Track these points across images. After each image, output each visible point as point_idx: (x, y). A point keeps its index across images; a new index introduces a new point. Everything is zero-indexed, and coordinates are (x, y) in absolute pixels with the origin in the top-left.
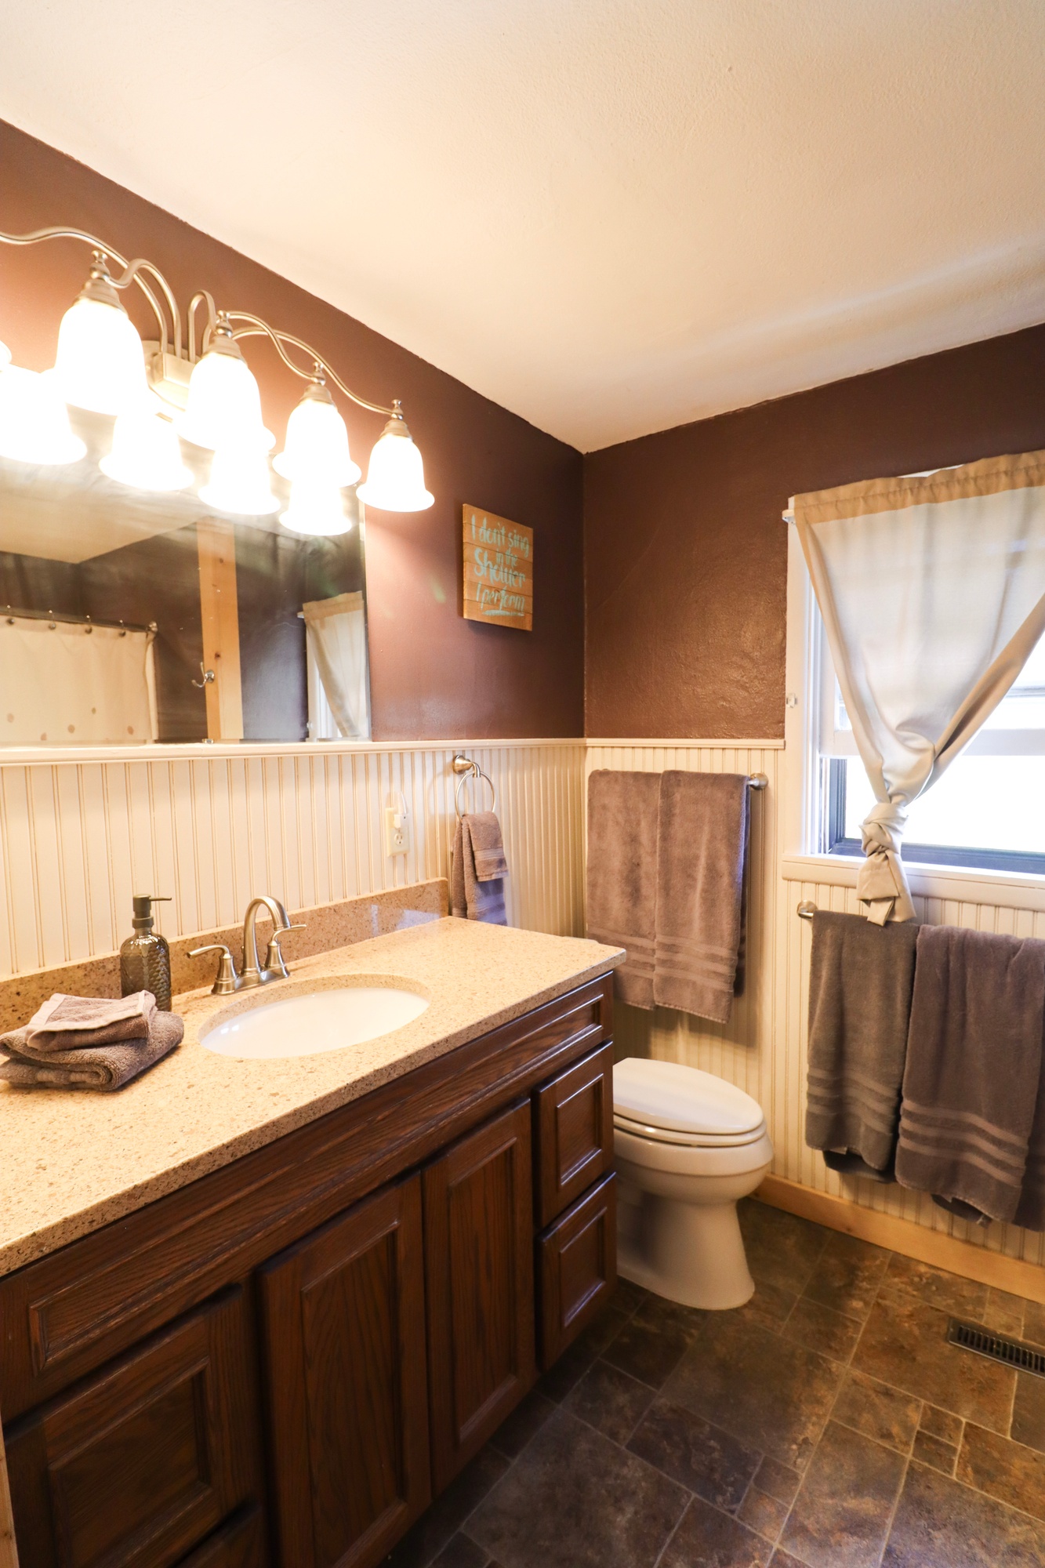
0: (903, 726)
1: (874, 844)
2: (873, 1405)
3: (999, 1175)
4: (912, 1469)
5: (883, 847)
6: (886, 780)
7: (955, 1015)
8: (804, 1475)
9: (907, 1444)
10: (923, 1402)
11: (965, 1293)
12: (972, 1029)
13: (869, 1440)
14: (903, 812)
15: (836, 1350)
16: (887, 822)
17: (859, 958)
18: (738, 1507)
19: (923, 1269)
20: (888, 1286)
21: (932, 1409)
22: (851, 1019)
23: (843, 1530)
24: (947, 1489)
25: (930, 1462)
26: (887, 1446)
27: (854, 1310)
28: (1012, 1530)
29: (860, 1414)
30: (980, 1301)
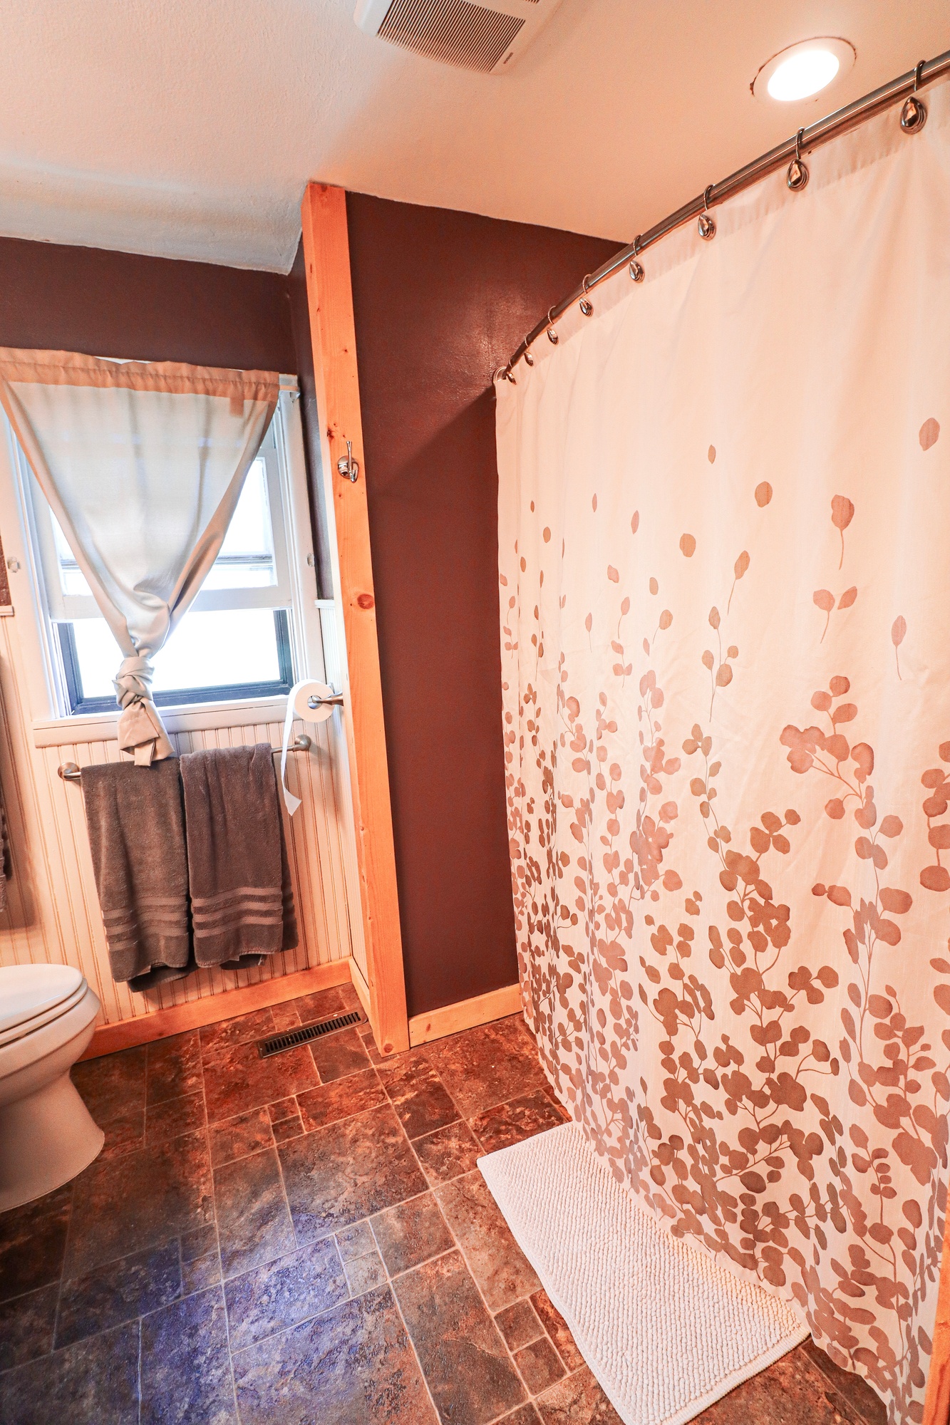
0: (138, 587)
1: (130, 695)
2: (237, 1135)
3: (268, 921)
4: (280, 1151)
5: (138, 696)
6: (132, 637)
7: (219, 818)
8: (216, 1221)
9: (270, 1139)
10: (266, 1106)
11: (258, 1021)
12: (232, 825)
13: (246, 1159)
14: (151, 663)
15: (193, 1123)
16: (140, 673)
17: (133, 798)
18: (181, 1290)
19: (224, 1025)
20: (207, 1053)
21: (273, 1106)
22: (135, 854)
23: (259, 1228)
24: (305, 1143)
25: (288, 1137)
26: (259, 1151)
27: (193, 1086)
28: (347, 1132)
29: (231, 1149)
30: (269, 1020)
